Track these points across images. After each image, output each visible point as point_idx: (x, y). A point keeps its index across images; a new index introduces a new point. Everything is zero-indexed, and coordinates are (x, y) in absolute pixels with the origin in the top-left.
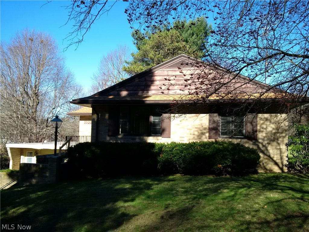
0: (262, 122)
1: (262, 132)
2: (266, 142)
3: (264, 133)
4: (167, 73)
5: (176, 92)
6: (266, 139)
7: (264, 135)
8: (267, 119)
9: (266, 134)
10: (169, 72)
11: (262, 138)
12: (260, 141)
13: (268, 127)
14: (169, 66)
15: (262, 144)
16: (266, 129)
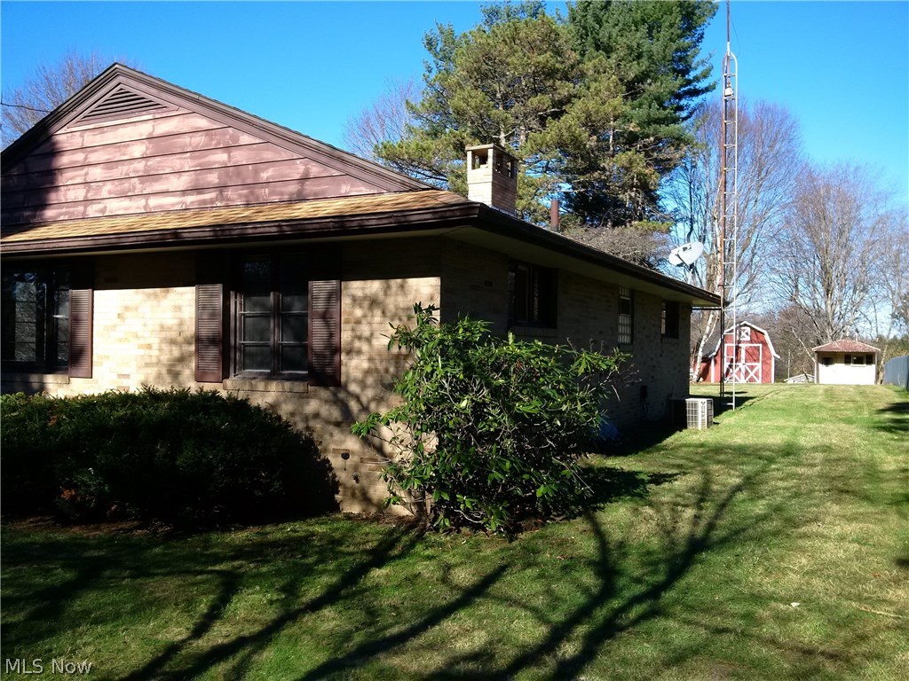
0: (358, 313)
1: (359, 352)
2: (370, 393)
3: (364, 357)
4: (80, 140)
5: (105, 207)
6: (370, 380)
7: (365, 365)
8: (374, 303)
9: (371, 359)
10: (87, 134)
11: (359, 375)
12: (354, 388)
13: (377, 334)
14: (86, 113)
15: (358, 398)
16: (369, 340)
